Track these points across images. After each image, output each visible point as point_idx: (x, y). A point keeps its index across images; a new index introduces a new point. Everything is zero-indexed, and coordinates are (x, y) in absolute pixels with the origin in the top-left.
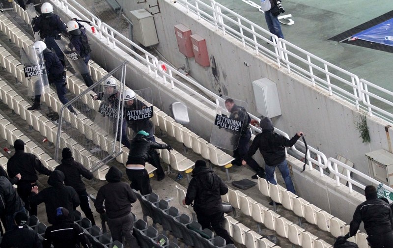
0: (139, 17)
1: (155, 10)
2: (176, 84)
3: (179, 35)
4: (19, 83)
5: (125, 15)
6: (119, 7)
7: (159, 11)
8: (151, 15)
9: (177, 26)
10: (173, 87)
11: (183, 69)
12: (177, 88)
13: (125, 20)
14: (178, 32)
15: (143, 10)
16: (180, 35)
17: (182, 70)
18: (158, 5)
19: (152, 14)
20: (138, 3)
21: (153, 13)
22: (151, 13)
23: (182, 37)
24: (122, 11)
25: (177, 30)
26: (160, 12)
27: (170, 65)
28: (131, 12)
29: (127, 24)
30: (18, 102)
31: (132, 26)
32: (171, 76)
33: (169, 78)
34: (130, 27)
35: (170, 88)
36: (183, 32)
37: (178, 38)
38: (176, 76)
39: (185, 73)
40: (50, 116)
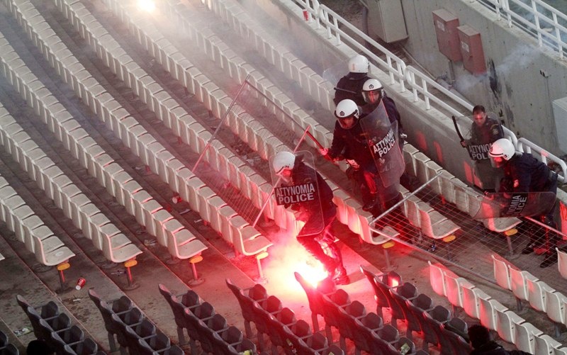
2: (432, 103)
3: (439, 26)
4: (189, 96)
9: (437, 12)
10: (429, 106)
11: (444, 79)
12: (434, 110)
13: (355, 1)
14: (438, 22)
16: (441, 26)
17: (442, 81)
23: (443, 29)
25: (436, 17)
27: (424, 72)
29: (360, 8)
30: (187, 126)
31: (367, 11)
32: (426, 91)
33: (422, 92)
34: (364, 12)
35: (423, 109)
36: (447, 21)
37: (438, 30)
38: (432, 89)
39: (447, 85)
40: (236, 148)
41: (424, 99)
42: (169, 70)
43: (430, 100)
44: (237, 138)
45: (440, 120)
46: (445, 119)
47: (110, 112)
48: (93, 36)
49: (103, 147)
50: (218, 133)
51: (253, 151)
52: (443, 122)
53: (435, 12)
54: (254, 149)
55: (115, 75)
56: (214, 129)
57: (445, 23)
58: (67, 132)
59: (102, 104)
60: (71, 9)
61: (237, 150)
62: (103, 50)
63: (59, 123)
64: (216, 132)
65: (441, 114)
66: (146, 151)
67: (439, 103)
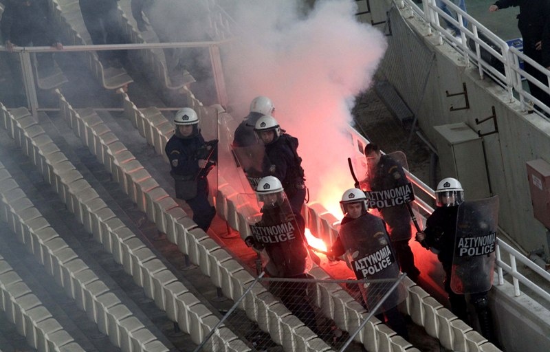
0: (452, 140)
1: (488, 127)
2: (523, 287)
3: (535, 183)
4: (192, 267)
5: (422, 132)
6: (411, 115)
7: (496, 128)
8: (477, 136)
9: (532, 164)
10: (518, 292)
11: (540, 255)
12: (526, 296)
13: (421, 144)
14: (533, 177)
15: (462, 124)
16: (538, 183)
17: (537, 257)
18: (494, 117)
19: (480, 135)
20: (452, 109)
21: (482, 133)
22: (479, 133)
23: (541, 187)
24: (417, 124)
25: (531, 171)
26: (497, 131)
27: (511, 244)
28: (437, 128)
29: (427, 154)
30: (188, 308)
31: (436, 159)
32: (515, 270)
33: (510, 272)
34: (432, 159)
35: (510, 295)
36: (545, 175)
37: (533, 188)
38: (523, 268)
39: (544, 264)
40: (253, 341)
41: (512, 282)
42: (165, 231)
43: (520, 283)
44: (255, 325)
45: (533, 311)
46: (540, 310)
47: (83, 286)
48: (63, 180)
49: (72, 334)
50: (228, 319)
51: (275, 344)
52: (537, 314)
53: (530, 163)
54: (277, 342)
55: (91, 236)
56: (224, 314)
57: (543, 178)
58: (23, 311)
59: (72, 275)
60: (34, 143)
61: (255, 343)
62: (76, 201)
63: (13, 299)
64: (225, 317)
65: (535, 303)
66: (130, 341)
67: (533, 288)
